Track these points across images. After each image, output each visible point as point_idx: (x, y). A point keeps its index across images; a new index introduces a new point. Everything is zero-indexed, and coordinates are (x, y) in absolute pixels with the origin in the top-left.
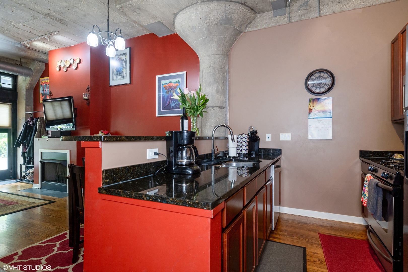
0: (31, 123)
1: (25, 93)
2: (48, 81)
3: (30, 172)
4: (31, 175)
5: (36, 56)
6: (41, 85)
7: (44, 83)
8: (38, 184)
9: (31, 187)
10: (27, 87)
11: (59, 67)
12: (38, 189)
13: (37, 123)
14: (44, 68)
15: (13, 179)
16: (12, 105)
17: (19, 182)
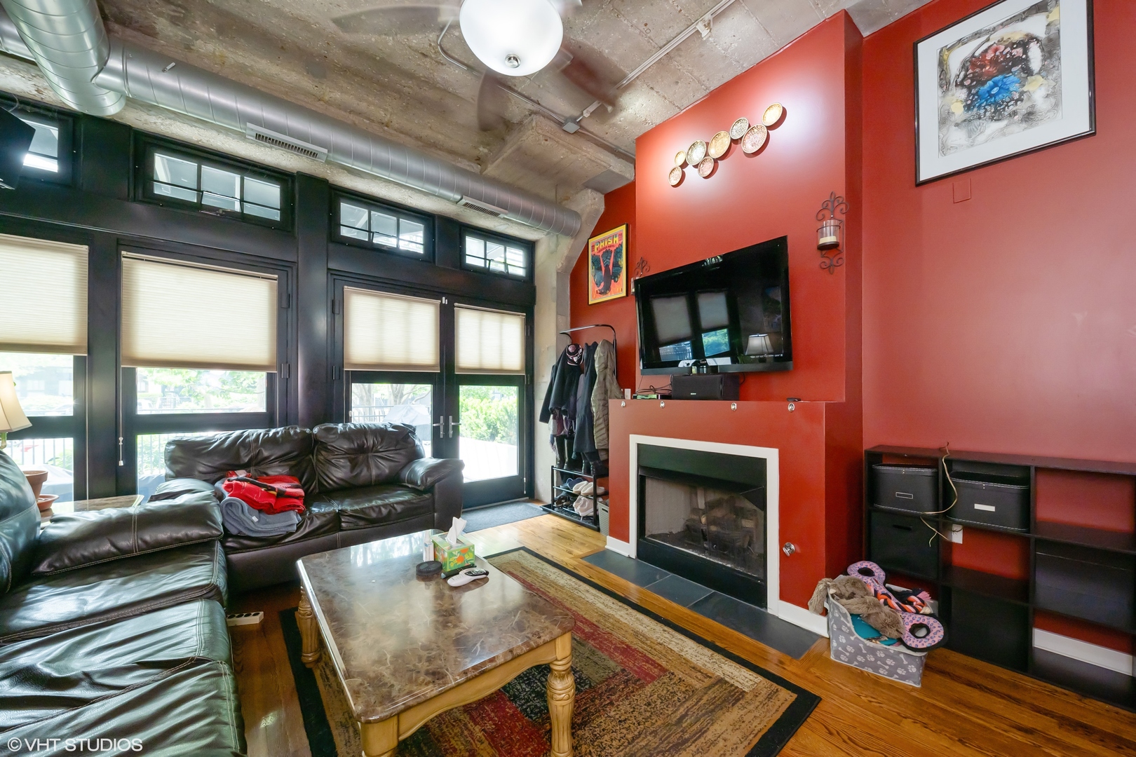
0: (575, 359)
1: (554, 283)
2: (616, 239)
3: (582, 492)
4: (582, 502)
5: (600, 164)
6: (593, 257)
7: (603, 249)
8: (628, 541)
9: (600, 544)
10: (559, 267)
11: (678, 173)
12: (629, 557)
13: (595, 356)
14: (602, 209)
15: (528, 498)
16: (526, 316)
17: (550, 513)
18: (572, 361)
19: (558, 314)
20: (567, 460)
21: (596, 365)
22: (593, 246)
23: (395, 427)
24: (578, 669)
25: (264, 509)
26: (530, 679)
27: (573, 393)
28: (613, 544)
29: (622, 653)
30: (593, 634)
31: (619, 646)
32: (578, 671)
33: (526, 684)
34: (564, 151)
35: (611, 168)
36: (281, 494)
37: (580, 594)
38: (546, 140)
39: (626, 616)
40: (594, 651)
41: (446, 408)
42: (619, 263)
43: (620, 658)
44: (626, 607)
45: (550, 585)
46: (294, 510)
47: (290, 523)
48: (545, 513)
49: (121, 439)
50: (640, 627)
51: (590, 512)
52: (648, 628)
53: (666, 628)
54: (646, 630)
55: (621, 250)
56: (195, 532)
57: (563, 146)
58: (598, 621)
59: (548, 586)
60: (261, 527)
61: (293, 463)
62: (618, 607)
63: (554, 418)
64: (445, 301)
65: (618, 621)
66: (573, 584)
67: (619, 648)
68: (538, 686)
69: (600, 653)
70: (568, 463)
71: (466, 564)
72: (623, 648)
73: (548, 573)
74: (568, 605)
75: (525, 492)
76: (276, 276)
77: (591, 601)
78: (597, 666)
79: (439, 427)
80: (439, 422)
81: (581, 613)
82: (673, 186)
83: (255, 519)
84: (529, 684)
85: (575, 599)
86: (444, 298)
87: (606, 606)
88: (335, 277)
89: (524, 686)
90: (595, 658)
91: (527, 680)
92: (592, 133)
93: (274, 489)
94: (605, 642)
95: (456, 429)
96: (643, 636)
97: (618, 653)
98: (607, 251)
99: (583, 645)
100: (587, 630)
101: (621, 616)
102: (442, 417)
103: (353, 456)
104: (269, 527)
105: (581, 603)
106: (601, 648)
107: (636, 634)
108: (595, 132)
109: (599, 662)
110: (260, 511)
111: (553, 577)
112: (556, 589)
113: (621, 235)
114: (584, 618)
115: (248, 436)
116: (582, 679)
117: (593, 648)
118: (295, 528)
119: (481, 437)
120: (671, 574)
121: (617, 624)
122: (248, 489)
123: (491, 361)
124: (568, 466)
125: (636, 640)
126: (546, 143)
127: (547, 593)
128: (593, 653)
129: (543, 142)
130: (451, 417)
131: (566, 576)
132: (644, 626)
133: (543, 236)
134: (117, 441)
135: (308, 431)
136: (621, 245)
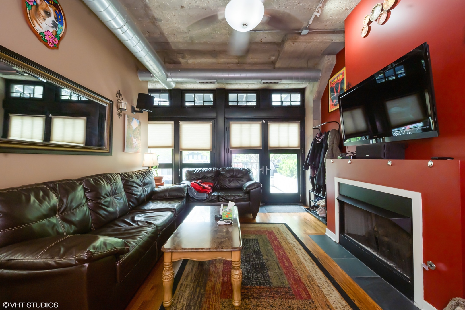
0: (320, 140)
1: (312, 105)
2: (341, 76)
3: (321, 205)
4: (321, 210)
5: (326, 42)
6: (331, 88)
7: (335, 83)
8: (335, 233)
9: (323, 231)
10: (314, 97)
11: (366, 29)
12: (335, 242)
13: (328, 138)
14: (335, 63)
15: (302, 204)
16: (300, 123)
17: (308, 212)
18: (318, 141)
19: (314, 119)
20: (316, 188)
21: (328, 143)
22: (331, 83)
23: (244, 169)
24: (270, 277)
25: (199, 191)
26: (250, 271)
27: (318, 156)
28: (328, 233)
29: (294, 281)
30: (288, 267)
31: (296, 277)
32: (270, 278)
33: (247, 272)
34: (304, 44)
35: (334, 41)
36: (204, 188)
37: (295, 249)
38: (294, 43)
39: (310, 267)
40: (283, 274)
41: (265, 162)
42: (343, 88)
43: (292, 281)
44: (314, 263)
45: (285, 241)
46: (206, 193)
47: (204, 196)
48: (306, 211)
49: (180, 169)
50: (314, 275)
51: (324, 215)
52: (318, 277)
53: (328, 281)
54: (316, 277)
55: (344, 81)
56: (179, 194)
57: (303, 42)
58: (294, 263)
59: (284, 241)
60: (197, 196)
61: (213, 179)
62: (309, 261)
63: (311, 168)
64: (264, 121)
65: (304, 267)
66: (296, 244)
67: (295, 278)
68: (250, 275)
69: (285, 276)
70: (316, 190)
71: (229, 219)
72: (297, 279)
73: (288, 236)
74: (286, 251)
75: (301, 201)
76: (211, 122)
77: (298, 254)
78: (279, 280)
79: (262, 170)
80: (262, 168)
81: (290, 257)
82: (365, 37)
83: (196, 194)
84: (248, 273)
85: (291, 250)
86: (263, 120)
87: (304, 259)
88: (227, 119)
89: (246, 273)
90: (281, 277)
91: (248, 271)
92: (318, 29)
93: (202, 186)
94: (291, 273)
95: (269, 171)
96: (312, 279)
97: (293, 279)
98: (337, 83)
99: (280, 270)
100: (286, 264)
101: (308, 266)
102: (263, 166)
103: (229, 178)
104: (199, 197)
105: (293, 253)
106: (286, 274)
107: (309, 276)
108: (319, 28)
109: (281, 279)
110: (198, 192)
111: (288, 238)
112: (286, 244)
113: (343, 73)
114: (289, 260)
115: (203, 170)
116: (269, 282)
117: (283, 273)
118: (206, 198)
119: (288, 176)
120: (355, 258)
121: (303, 269)
122: (195, 185)
123: (284, 143)
124: (316, 191)
125: (306, 279)
126: (295, 44)
127: (281, 244)
128: (282, 274)
129: (293, 45)
130: (267, 166)
131: (295, 240)
132: (317, 275)
133: (307, 85)
134: (179, 170)
135: (217, 169)
136: (344, 78)
